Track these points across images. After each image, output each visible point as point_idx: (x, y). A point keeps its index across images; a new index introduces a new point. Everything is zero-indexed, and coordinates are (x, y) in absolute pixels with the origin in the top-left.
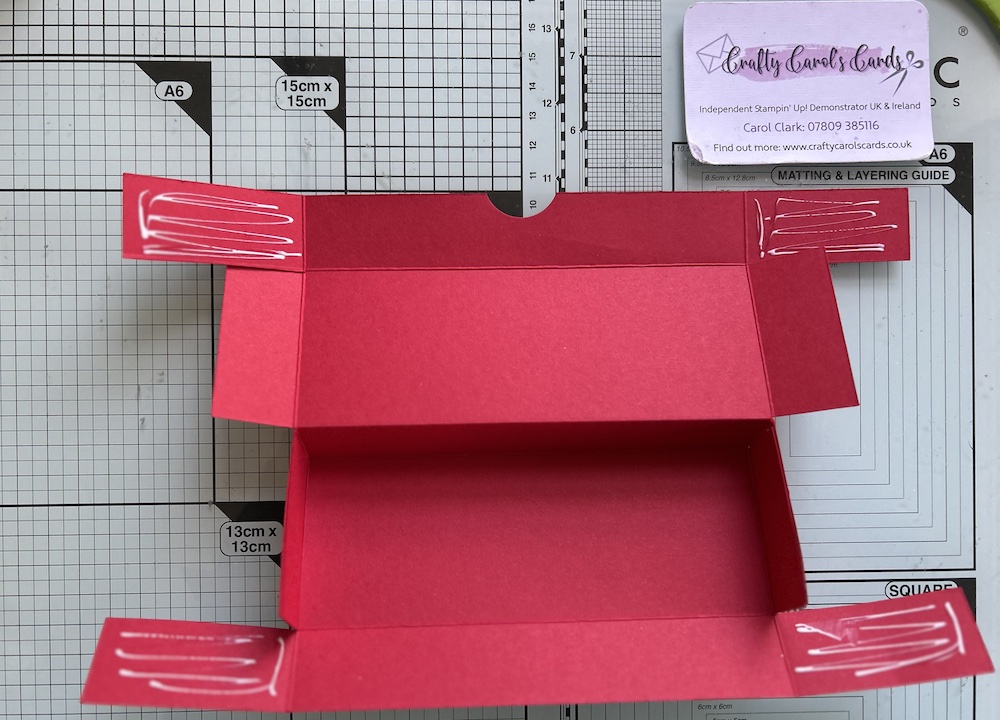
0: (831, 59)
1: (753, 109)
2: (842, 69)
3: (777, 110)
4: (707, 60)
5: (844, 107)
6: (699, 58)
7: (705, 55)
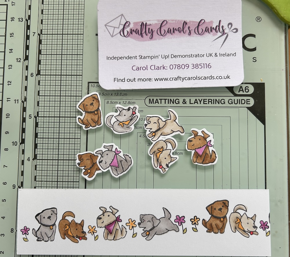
0: (183, 28)
1: (138, 58)
2: (190, 34)
3: (151, 58)
4: (111, 30)
5: (191, 56)
6: (106, 28)
7: (110, 26)
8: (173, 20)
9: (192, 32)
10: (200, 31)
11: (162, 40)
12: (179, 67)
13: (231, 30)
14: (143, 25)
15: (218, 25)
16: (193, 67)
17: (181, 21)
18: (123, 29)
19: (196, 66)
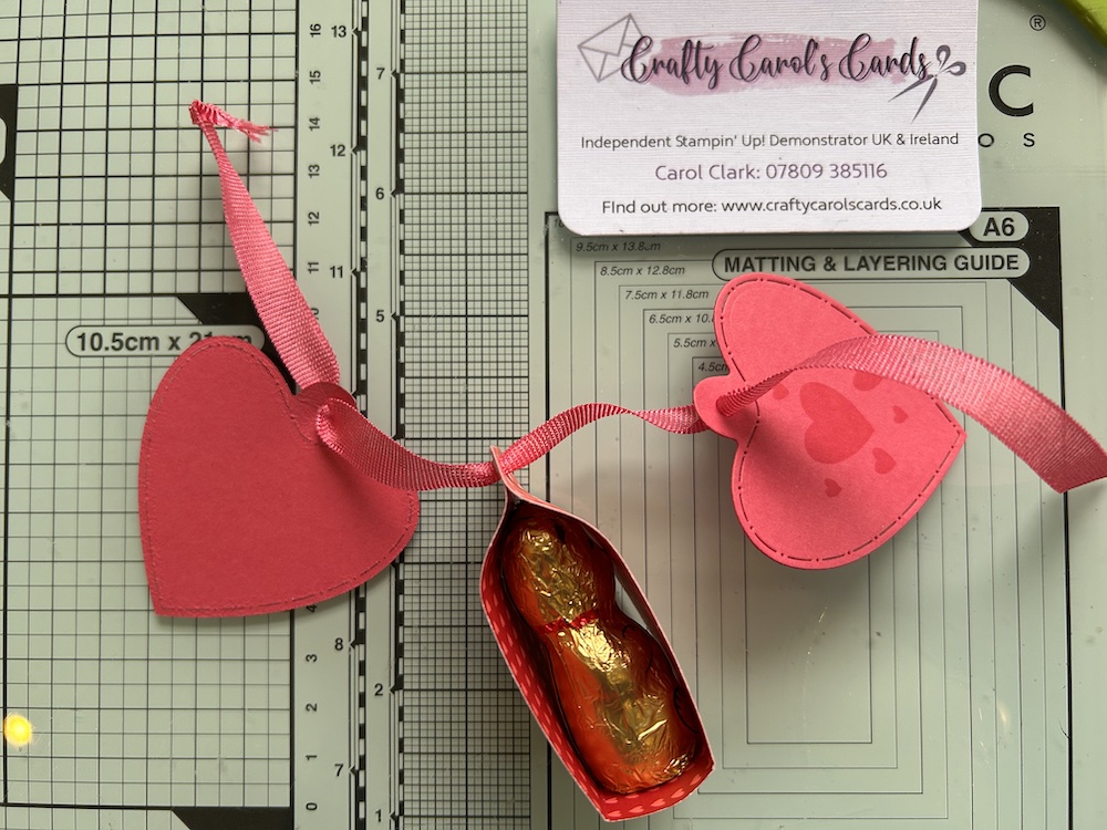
0: (806, 59)
1: (673, 142)
2: (826, 75)
4: (596, 59)
5: (828, 140)
6: (583, 55)
7: (593, 50)
8: (777, 36)
9: (834, 71)
10: (857, 68)
11: (746, 92)
12: (794, 170)
13: (946, 66)
14: (691, 47)
15: (909, 52)
16: (835, 174)
17: (802, 37)
18: (632, 59)
19: (843, 171)
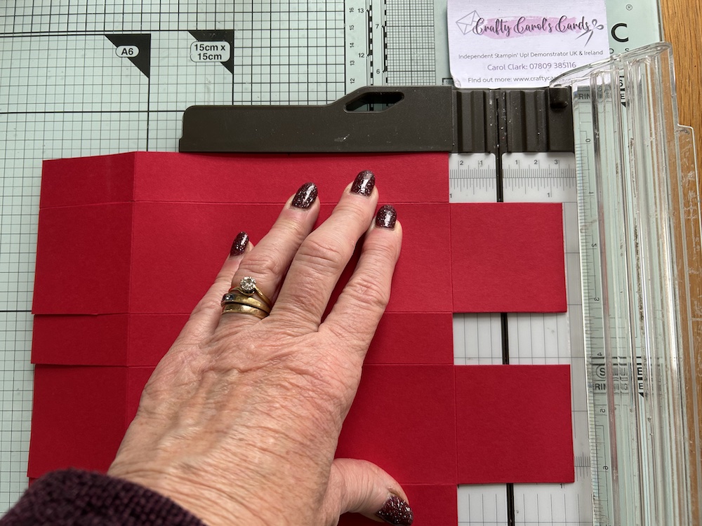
0: (543, 25)
1: (494, 56)
2: (551, 31)
3: (509, 56)
4: (463, 27)
5: (553, 54)
6: (458, 25)
7: (462, 23)
8: (531, 17)
9: (554, 29)
10: (562, 28)
11: (520, 37)
12: (540, 66)
13: (596, 27)
14: (499, 22)
15: (582, 22)
16: (556, 67)
17: (541, 17)
18: (477, 26)
